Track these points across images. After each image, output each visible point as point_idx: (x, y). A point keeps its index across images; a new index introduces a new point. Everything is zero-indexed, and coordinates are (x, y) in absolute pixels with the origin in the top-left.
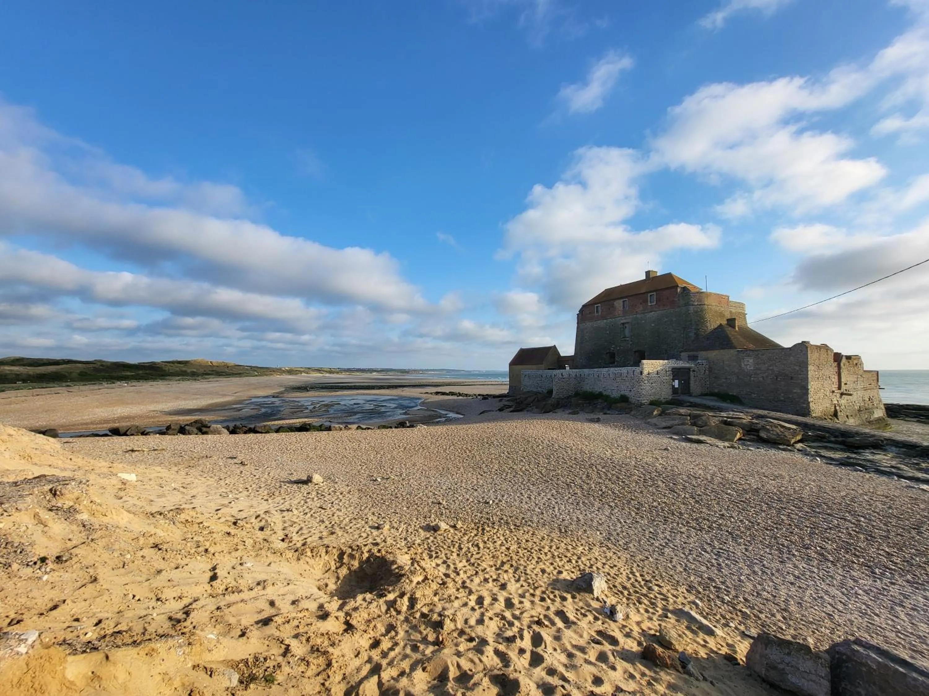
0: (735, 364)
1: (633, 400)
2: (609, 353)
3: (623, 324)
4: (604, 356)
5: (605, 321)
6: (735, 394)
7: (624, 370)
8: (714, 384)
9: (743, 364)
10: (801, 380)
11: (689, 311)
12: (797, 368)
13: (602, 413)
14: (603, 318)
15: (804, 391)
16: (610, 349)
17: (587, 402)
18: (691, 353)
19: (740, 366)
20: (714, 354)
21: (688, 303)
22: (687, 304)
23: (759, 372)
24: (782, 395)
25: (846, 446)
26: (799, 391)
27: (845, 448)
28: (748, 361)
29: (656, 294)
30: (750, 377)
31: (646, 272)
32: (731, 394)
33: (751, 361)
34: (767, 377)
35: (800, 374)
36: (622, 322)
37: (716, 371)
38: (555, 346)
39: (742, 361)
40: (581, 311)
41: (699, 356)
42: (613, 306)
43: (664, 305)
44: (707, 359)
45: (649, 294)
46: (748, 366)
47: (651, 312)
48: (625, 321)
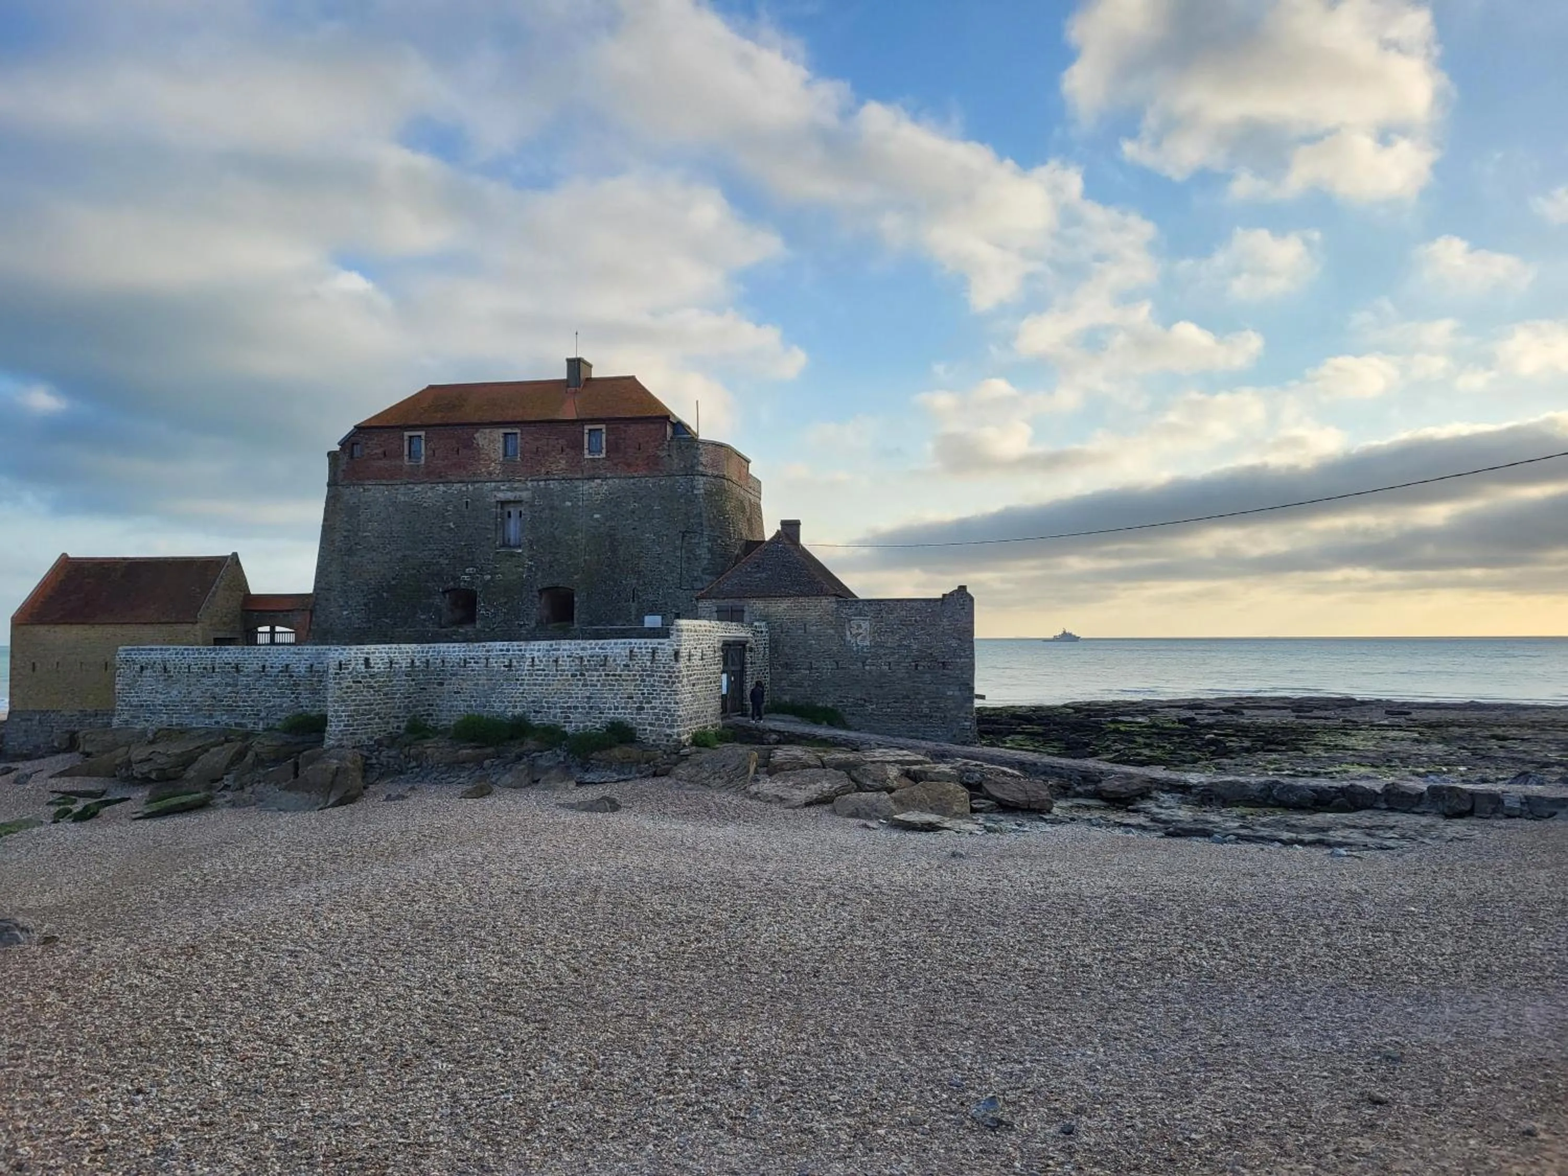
0: (832, 631)
1: (649, 734)
2: (454, 589)
3: (503, 503)
4: (437, 600)
5: (441, 488)
6: (829, 705)
7: (616, 648)
8: (784, 683)
9: (848, 633)
10: (961, 669)
11: (693, 487)
12: (954, 643)
13: (572, 785)
14: (433, 475)
15: (967, 694)
16: (455, 578)
17: (490, 750)
18: (728, 603)
19: (843, 637)
20: (784, 606)
21: (692, 467)
22: (690, 471)
23: (881, 651)
24: (926, 702)
25: (1103, 799)
26: (957, 693)
27: (1102, 803)
28: (859, 626)
29: (607, 429)
30: (864, 663)
31: (569, 361)
32: (820, 704)
33: (865, 625)
34: (898, 663)
35: (961, 657)
36: (501, 496)
37: (787, 650)
38: (235, 555)
39: (847, 626)
40: (348, 443)
41: (746, 608)
42: (469, 444)
43: (629, 465)
44: (765, 618)
45: (587, 428)
46: (859, 638)
47: (592, 478)
48: (510, 496)
